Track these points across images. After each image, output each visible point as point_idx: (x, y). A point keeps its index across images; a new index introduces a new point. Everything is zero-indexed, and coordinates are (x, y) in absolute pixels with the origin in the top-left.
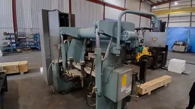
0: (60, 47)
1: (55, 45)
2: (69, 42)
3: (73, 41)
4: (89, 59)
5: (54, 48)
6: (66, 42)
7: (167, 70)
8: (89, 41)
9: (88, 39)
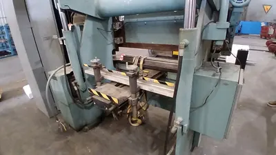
0: (63, 41)
1: (48, 39)
2: (78, 28)
3: (88, 24)
4: (121, 59)
5: (45, 45)
6: (73, 27)
7: (225, 61)
8: (118, 24)
9: (115, 18)
